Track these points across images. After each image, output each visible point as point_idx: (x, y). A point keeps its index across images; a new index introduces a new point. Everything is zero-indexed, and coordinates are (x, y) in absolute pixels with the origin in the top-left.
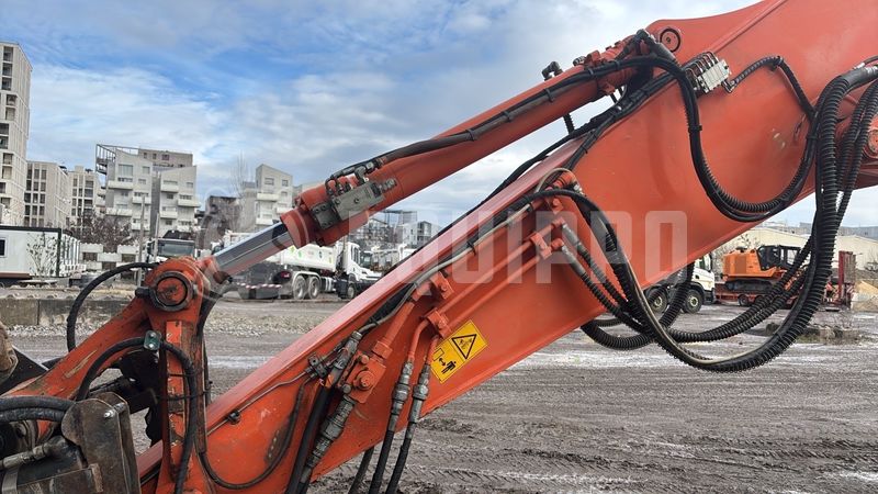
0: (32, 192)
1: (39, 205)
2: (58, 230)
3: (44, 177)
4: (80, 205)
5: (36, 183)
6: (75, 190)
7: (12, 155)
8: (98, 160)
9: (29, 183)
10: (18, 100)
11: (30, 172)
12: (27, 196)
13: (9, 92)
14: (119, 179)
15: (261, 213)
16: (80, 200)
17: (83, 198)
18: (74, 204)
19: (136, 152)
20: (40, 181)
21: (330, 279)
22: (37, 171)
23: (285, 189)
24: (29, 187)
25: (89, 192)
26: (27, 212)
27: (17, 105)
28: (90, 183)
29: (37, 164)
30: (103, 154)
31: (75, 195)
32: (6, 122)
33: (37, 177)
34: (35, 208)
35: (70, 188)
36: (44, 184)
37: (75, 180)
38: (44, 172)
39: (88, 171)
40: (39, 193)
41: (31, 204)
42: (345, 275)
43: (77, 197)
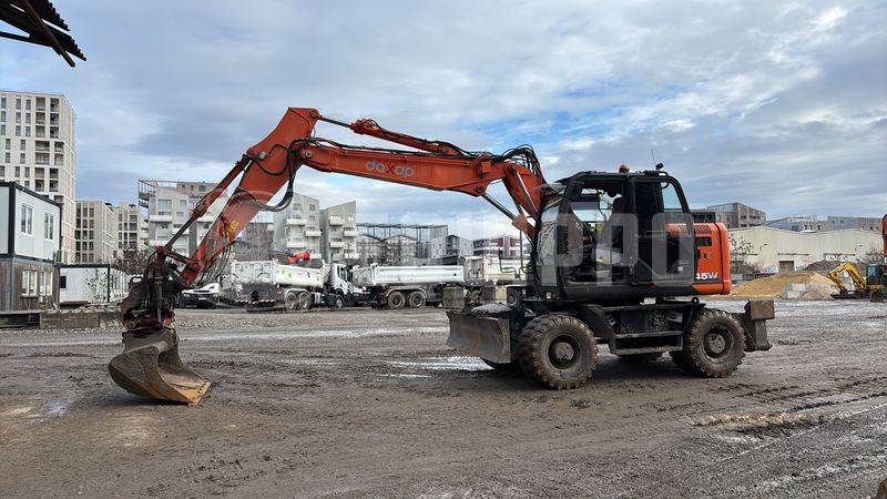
0: (82, 229)
1: (88, 241)
2: (107, 266)
3: (92, 215)
4: (126, 238)
5: (85, 221)
6: (120, 225)
7: (62, 197)
8: (141, 195)
9: (78, 221)
10: (66, 145)
11: (79, 210)
12: (78, 233)
13: (57, 140)
14: (160, 213)
15: (291, 237)
16: (126, 234)
17: (128, 232)
18: (120, 238)
19: (175, 185)
20: (88, 218)
21: (319, 294)
22: (85, 210)
23: (312, 213)
24: (78, 226)
25: (134, 226)
26: (78, 249)
27: (66, 150)
28: (134, 217)
29: (85, 204)
30: (146, 189)
31: (120, 229)
32: (56, 167)
33: (85, 215)
34: (85, 243)
35: (117, 223)
36: (92, 221)
37: (120, 215)
38: (92, 210)
39: (132, 206)
40: (88, 229)
41: (81, 241)
42: (333, 290)
43: (123, 232)
